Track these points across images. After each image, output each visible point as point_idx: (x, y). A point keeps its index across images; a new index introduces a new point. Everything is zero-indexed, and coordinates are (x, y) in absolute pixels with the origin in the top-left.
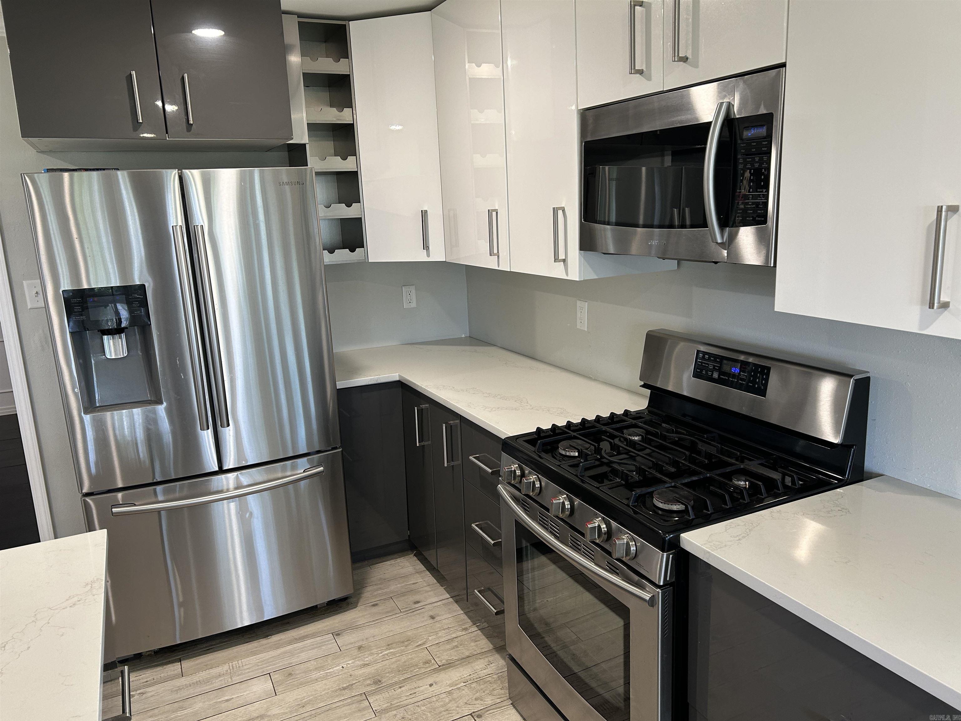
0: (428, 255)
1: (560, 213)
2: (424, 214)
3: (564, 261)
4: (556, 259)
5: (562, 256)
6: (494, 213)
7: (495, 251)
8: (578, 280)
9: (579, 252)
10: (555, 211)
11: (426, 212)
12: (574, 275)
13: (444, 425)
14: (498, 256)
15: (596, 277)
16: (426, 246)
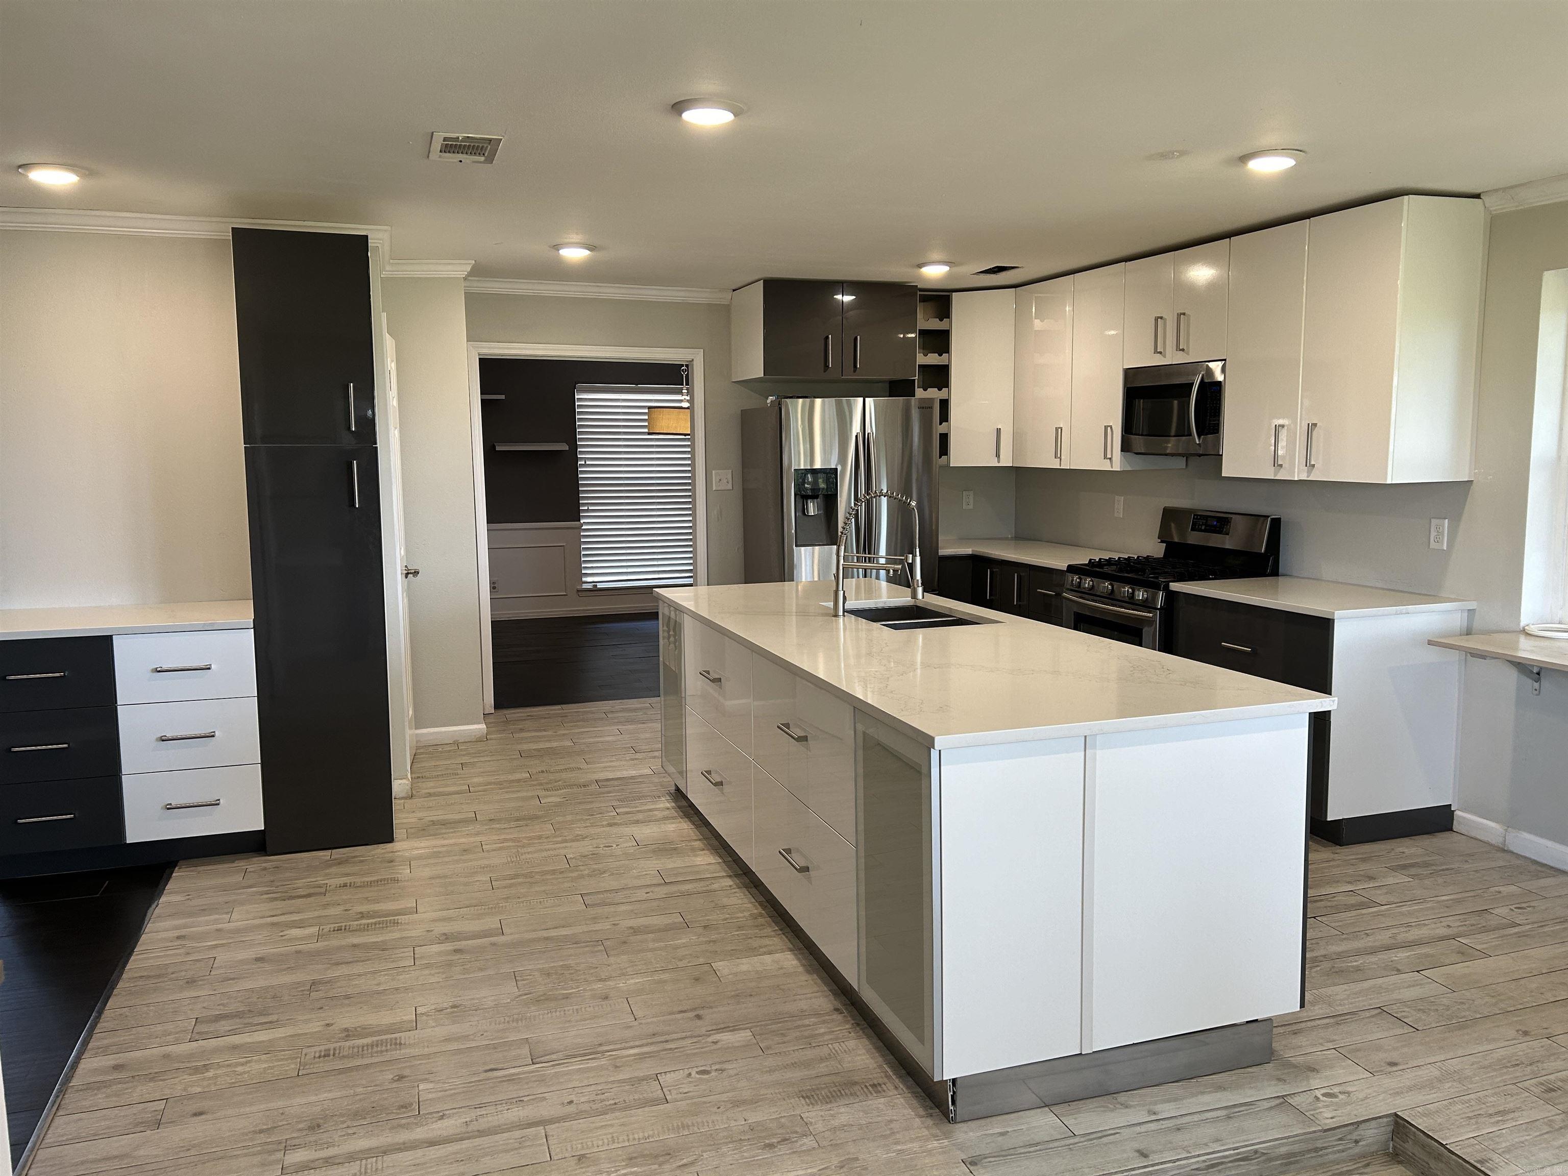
0: (999, 462)
1: (1109, 428)
2: (999, 431)
3: (1110, 459)
4: (1105, 457)
5: (1109, 456)
6: (1060, 430)
7: (1059, 456)
8: (1119, 470)
9: (1121, 454)
10: (1106, 427)
11: (1000, 429)
12: (1117, 467)
13: (1016, 574)
14: (1061, 459)
15: (1129, 469)
16: (998, 455)
